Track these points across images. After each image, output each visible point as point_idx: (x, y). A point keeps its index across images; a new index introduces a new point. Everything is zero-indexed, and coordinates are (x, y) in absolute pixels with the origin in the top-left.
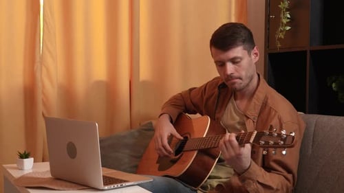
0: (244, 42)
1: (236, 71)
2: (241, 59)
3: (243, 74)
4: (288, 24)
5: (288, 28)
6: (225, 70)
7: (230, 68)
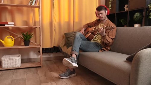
0: (104, 9)
1: (102, 16)
2: (103, 13)
3: (103, 17)
4: (111, 7)
5: (111, 8)
6: (99, 16)
7: (100, 15)
